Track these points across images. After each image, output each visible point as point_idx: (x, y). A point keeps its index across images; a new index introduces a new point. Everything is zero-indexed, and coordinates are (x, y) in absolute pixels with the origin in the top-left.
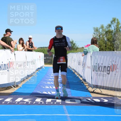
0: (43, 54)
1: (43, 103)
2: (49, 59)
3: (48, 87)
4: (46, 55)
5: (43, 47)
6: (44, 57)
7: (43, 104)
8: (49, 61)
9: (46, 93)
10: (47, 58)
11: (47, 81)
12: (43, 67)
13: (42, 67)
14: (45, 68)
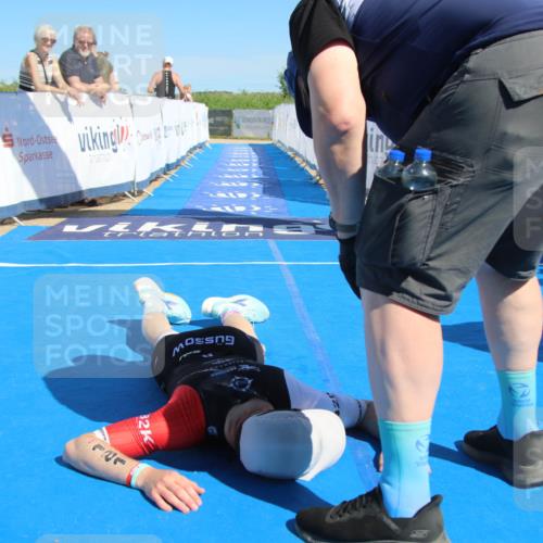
0: (207, 109)
1: (213, 234)
2: (222, 124)
3: (223, 195)
4: (215, 111)
5: (205, 93)
6: (210, 117)
7: (214, 238)
8: (222, 128)
9: (219, 209)
10: (219, 119)
11: (219, 180)
12: (207, 145)
13: (204, 143)
14: (214, 146)
